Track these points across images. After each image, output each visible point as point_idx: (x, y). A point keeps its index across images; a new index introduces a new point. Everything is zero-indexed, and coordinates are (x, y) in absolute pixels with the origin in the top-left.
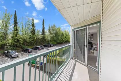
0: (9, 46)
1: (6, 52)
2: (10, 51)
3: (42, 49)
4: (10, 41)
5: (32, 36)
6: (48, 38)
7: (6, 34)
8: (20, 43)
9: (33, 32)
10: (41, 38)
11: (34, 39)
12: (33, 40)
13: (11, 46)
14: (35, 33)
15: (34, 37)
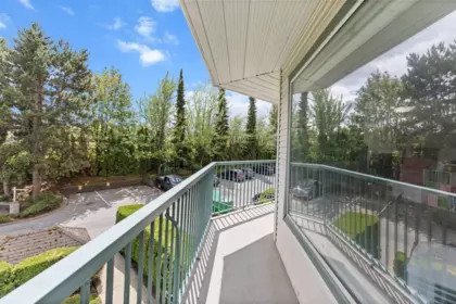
0: (168, 163)
1: (163, 178)
2: (170, 177)
3: (248, 178)
4: (170, 152)
5: (218, 137)
6: (268, 144)
7: (161, 135)
8: (189, 159)
9: (222, 125)
10: (244, 142)
11: (224, 147)
12: (219, 151)
13: (170, 164)
14: (227, 128)
15: (225, 141)
